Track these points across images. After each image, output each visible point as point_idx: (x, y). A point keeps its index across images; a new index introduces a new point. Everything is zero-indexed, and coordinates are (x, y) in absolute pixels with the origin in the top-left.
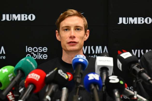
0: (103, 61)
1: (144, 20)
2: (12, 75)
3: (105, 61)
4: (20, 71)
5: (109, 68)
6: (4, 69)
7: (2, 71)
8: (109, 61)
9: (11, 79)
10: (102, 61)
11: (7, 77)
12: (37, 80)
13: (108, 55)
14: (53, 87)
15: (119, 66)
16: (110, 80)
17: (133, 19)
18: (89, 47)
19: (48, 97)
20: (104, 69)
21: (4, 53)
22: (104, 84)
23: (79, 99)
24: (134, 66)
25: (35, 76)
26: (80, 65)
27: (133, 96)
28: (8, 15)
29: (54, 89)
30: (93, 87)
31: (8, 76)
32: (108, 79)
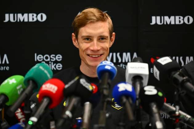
0: (136, 68)
1: (183, 20)
2: (22, 87)
3: (138, 68)
4: (31, 82)
5: (144, 77)
6: (11, 79)
7: (8, 82)
8: (144, 68)
9: (20, 91)
10: (134, 68)
11: (15, 90)
12: (54, 92)
13: (142, 61)
14: (74, 101)
15: (156, 74)
16: (145, 91)
17: (169, 18)
18: (114, 54)
19: (68, 113)
20: (137, 78)
21: (8, 62)
22: (138, 97)
23: (107, 115)
24: (174, 74)
25: (50, 87)
26: (107, 74)
27: (175, 112)
28: (12, 15)
29: (76, 103)
30: (125, 100)
31: (16, 88)
32: (142, 91)
